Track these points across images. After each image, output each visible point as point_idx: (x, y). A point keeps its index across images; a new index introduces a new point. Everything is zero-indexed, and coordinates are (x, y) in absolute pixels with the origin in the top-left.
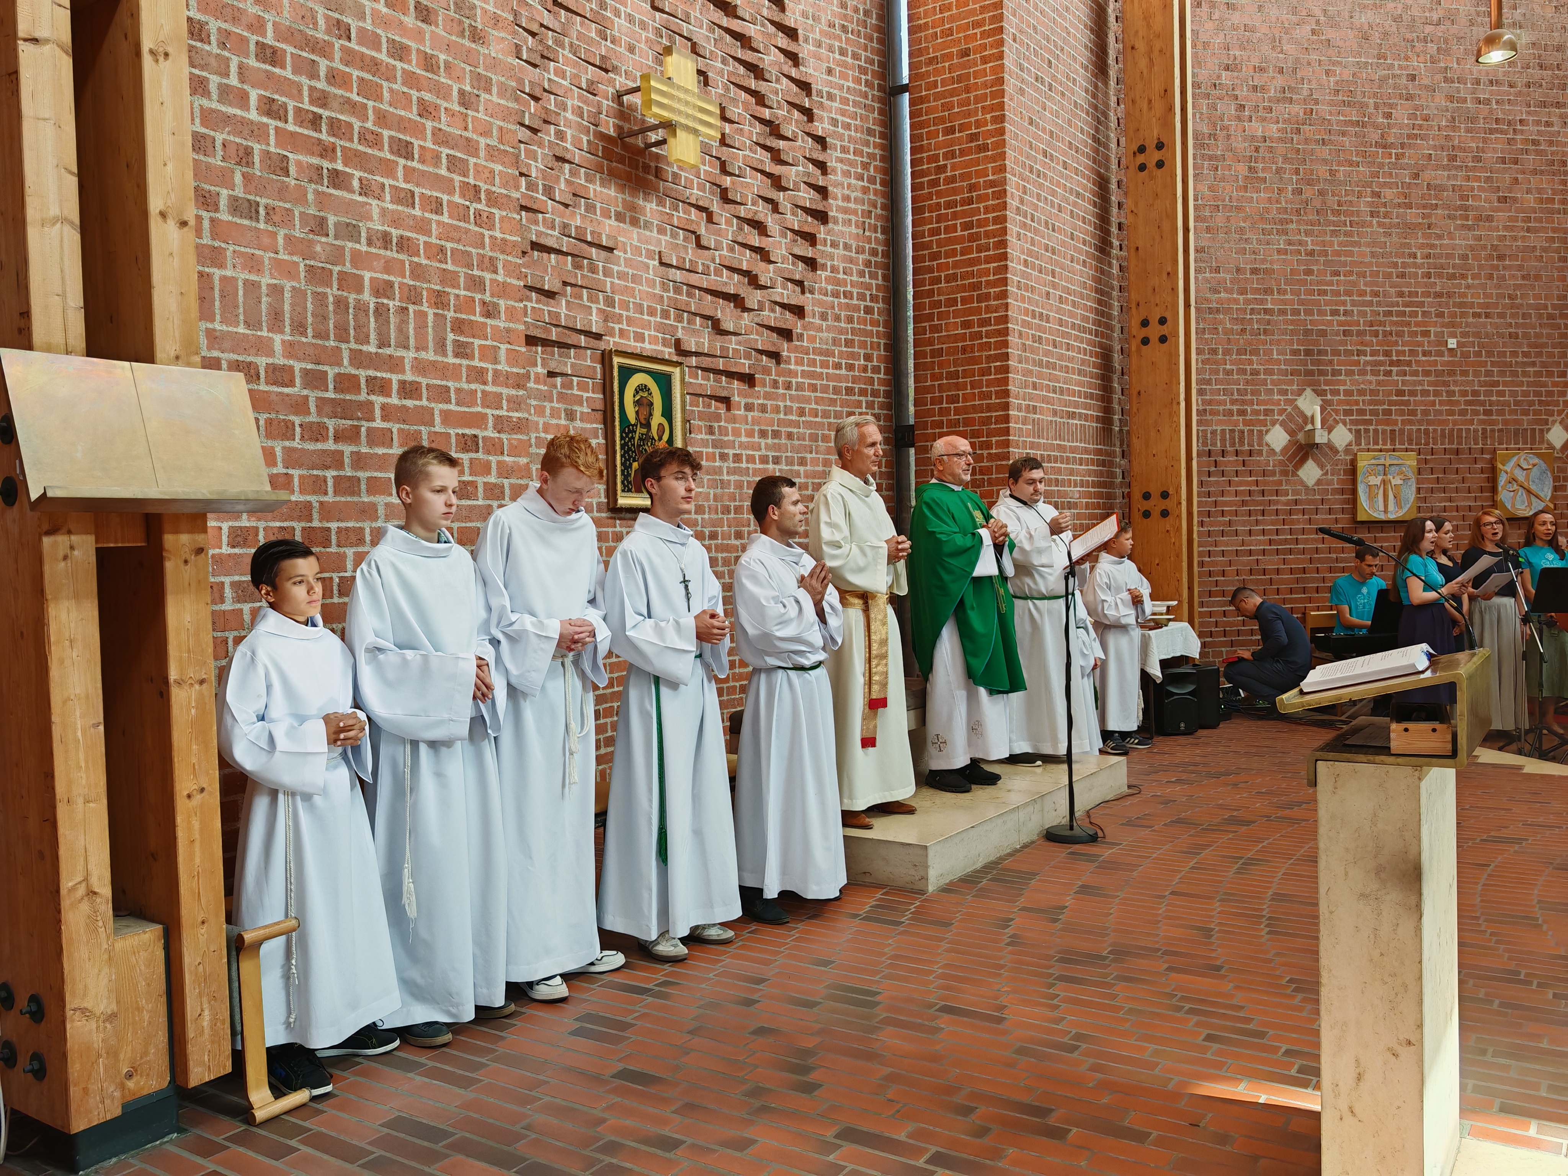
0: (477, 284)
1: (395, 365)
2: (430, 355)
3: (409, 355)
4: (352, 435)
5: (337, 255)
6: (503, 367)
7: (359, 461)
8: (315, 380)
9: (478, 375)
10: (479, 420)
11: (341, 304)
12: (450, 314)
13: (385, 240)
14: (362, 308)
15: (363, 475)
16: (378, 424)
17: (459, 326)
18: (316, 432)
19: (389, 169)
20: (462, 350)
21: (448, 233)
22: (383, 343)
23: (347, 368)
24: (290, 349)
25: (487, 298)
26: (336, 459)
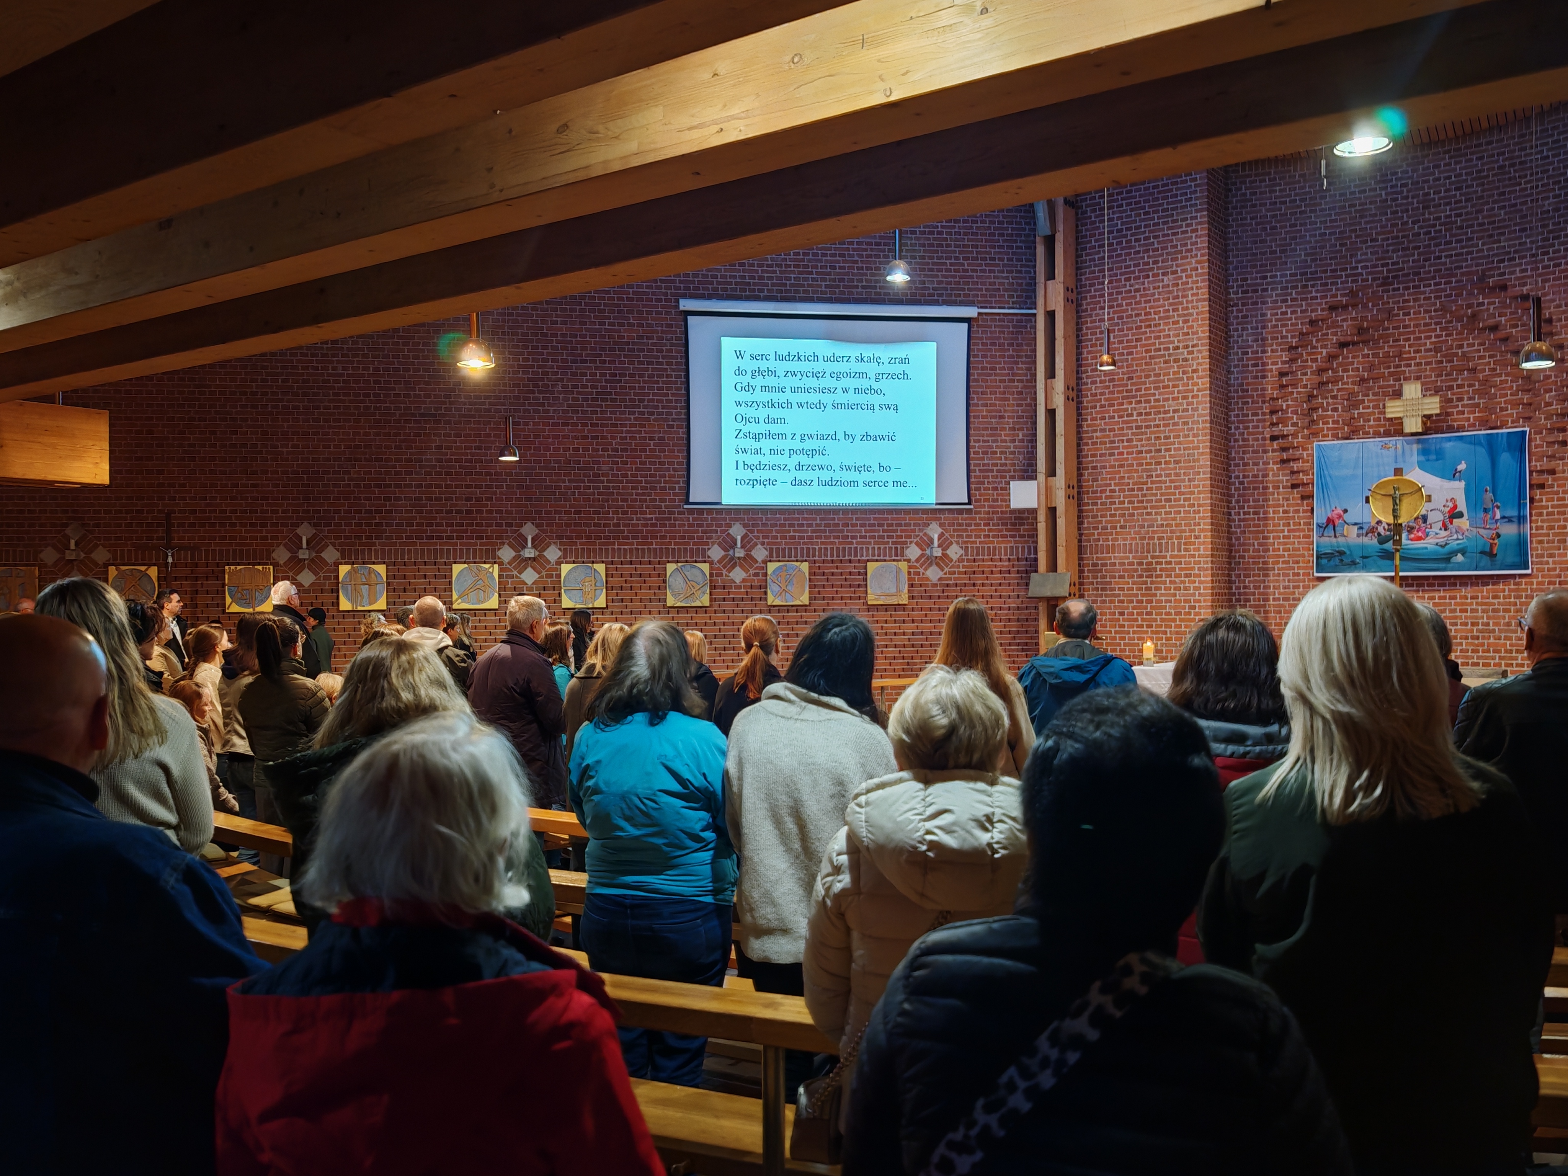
0: (1193, 531)
1: (1165, 557)
2: (1176, 553)
3: (1168, 554)
4: (1151, 576)
5: (1148, 532)
6: (1202, 552)
7: (1152, 582)
8: (1141, 564)
9: (1194, 556)
10: (1193, 569)
11: (1148, 544)
12: (1183, 541)
13: (1162, 525)
14: (1154, 544)
15: (1153, 586)
16: (1158, 573)
17: (1185, 544)
18: (1141, 576)
19: (1164, 507)
20: (1186, 550)
21: (1182, 519)
22: (1161, 552)
23: (1150, 560)
24: (1134, 558)
25: (1197, 534)
26: (1146, 583)
